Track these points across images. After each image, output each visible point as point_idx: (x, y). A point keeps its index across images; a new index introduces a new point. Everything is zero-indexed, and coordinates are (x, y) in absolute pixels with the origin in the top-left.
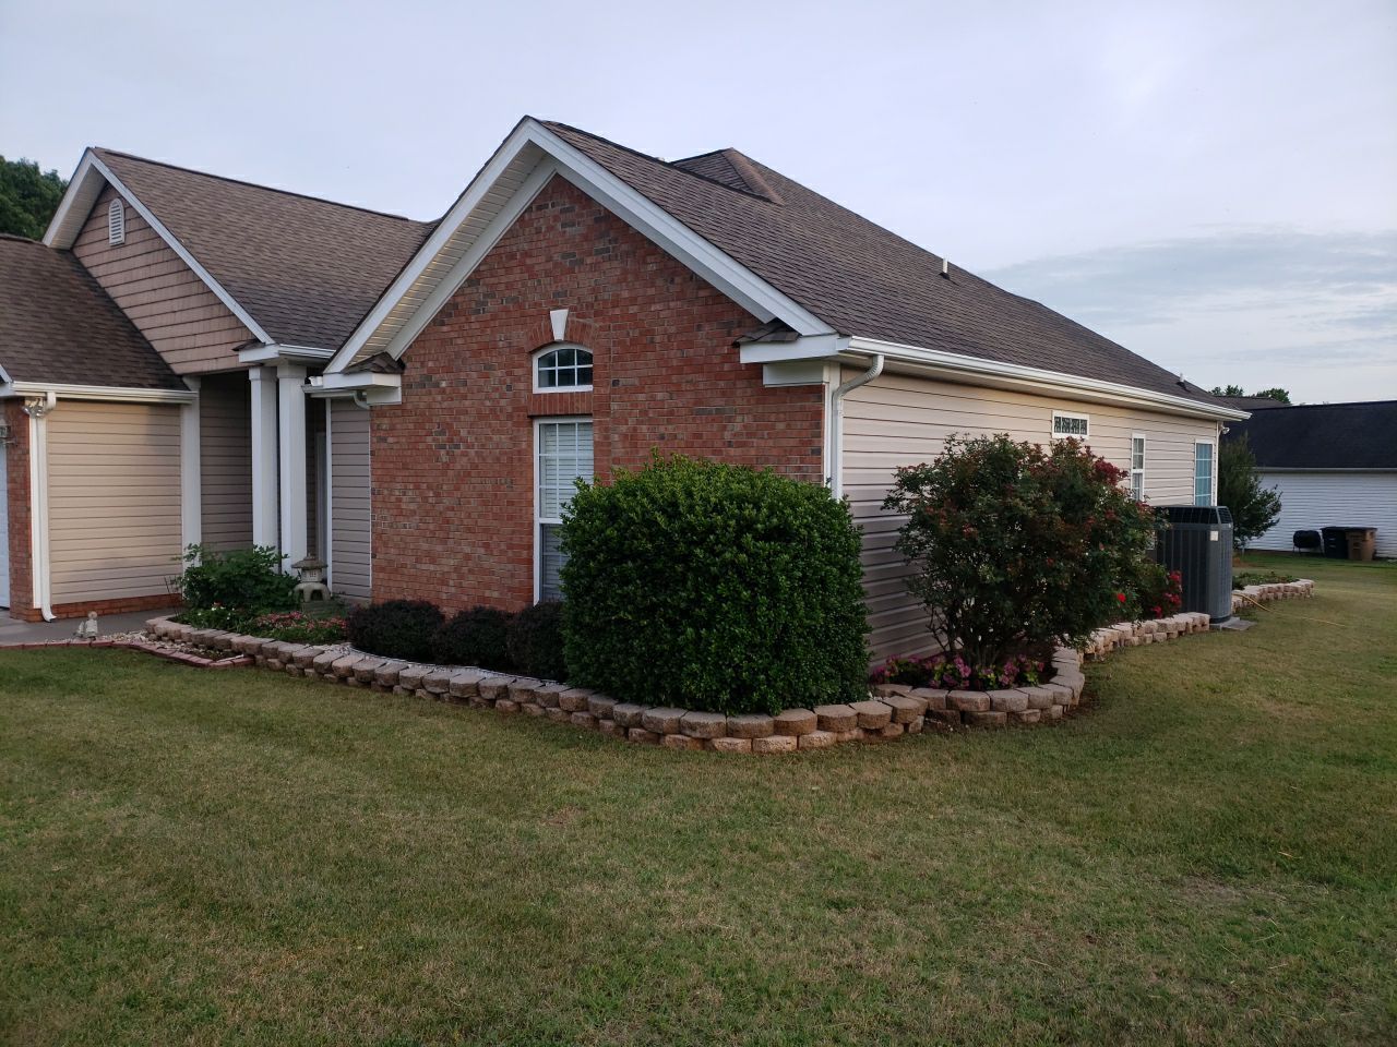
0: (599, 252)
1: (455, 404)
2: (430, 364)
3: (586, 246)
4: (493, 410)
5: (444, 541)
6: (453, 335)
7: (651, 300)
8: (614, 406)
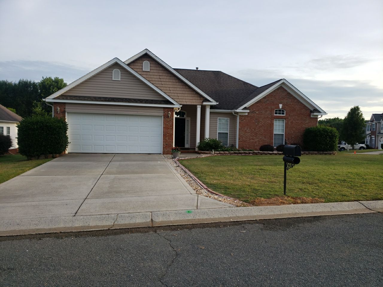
1: (260, 116)
2: (254, 109)
5: (256, 137)
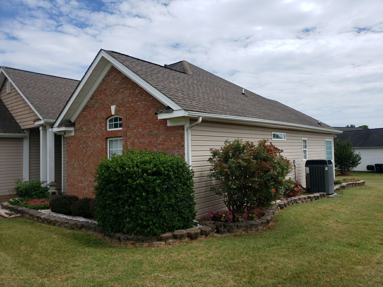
0: (123, 88)
1: (87, 135)
2: (81, 123)
3: (120, 86)
4: (97, 136)
5: (84, 176)
6: (87, 114)
7: (137, 101)
8: (128, 134)
